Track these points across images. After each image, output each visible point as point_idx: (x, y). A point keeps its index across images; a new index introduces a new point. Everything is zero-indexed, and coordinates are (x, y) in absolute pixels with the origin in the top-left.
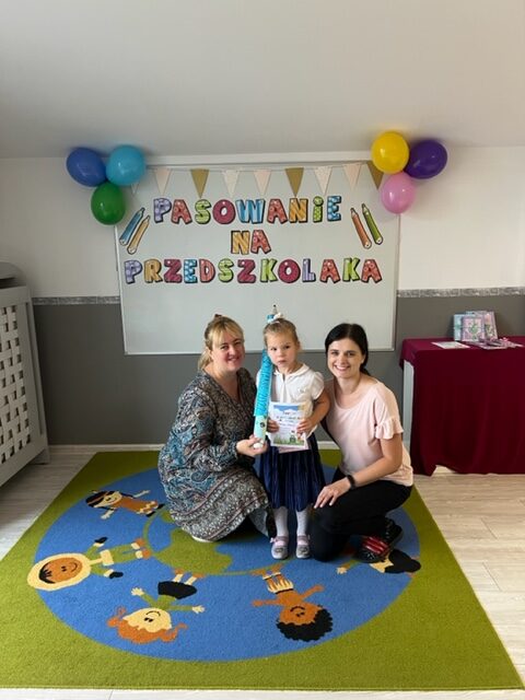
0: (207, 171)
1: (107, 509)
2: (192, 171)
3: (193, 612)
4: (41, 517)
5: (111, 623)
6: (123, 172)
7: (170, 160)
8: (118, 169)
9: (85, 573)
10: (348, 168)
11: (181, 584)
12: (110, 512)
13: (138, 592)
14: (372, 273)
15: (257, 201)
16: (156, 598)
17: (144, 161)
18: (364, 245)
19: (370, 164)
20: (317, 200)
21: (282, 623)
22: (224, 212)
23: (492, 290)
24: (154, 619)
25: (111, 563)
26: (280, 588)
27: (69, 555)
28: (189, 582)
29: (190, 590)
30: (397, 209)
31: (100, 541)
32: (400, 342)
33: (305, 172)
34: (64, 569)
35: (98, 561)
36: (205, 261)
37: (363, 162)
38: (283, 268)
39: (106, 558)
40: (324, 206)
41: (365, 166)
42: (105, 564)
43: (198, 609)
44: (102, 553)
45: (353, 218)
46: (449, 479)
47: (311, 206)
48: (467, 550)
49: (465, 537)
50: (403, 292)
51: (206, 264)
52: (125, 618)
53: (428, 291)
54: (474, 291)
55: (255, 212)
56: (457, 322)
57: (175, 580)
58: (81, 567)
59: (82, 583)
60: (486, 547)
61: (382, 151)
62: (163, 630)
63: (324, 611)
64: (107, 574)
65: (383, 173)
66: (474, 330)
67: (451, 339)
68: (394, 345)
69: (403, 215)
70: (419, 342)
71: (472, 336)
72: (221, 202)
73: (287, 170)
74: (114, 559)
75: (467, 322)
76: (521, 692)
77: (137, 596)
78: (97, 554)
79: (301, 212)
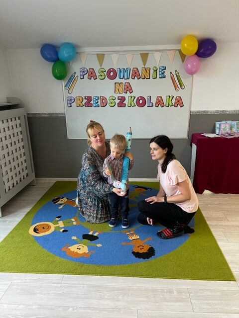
0: (104, 55)
1: (61, 204)
2: (97, 54)
3: (97, 247)
5: (64, 249)
6: (66, 55)
7: (87, 49)
8: (64, 54)
9: (52, 230)
10: (169, 53)
11: (92, 235)
12: (62, 206)
13: (74, 238)
14: (179, 103)
15: (127, 68)
16: (82, 241)
17: (75, 49)
18: (176, 89)
19: (180, 51)
20: (155, 68)
21: (134, 252)
22: (112, 74)
23: (234, 111)
24: (81, 248)
25: (63, 226)
26: (133, 238)
27: (45, 223)
28: (95, 235)
29: (96, 238)
30: (191, 73)
31: (58, 217)
32: (191, 135)
33: (149, 55)
34: (44, 228)
35: (58, 225)
36: (103, 97)
37: (176, 50)
38: (138, 100)
39: (61, 224)
40: (158, 71)
41: (178, 52)
42: (60, 227)
43: (99, 245)
44: (59, 222)
45: (171, 77)
46: (210, 196)
47: (152, 71)
48: (215, 225)
49: (215, 220)
50: (193, 112)
51: (103, 99)
52: (69, 248)
53: (205, 111)
54: (226, 111)
55: (126, 74)
56: (217, 125)
57: (89, 234)
58: (51, 227)
59: (51, 233)
61: (185, 44)
62: (85, 253)
63: (152, 248)
64: (61, 230)
65: (185, 56)
66: (223, 129)
67: (214, 132)
68: (188, 136)
69: (194, 75)
70: (199, 135)
71: (224, 132)
72: (110, 69)
73: (141, 54)
74: (64, 225)
75: (222, 125)
76: (234, 282)
77: (74, 239)
78: (57, 222)
79: (147, 74)
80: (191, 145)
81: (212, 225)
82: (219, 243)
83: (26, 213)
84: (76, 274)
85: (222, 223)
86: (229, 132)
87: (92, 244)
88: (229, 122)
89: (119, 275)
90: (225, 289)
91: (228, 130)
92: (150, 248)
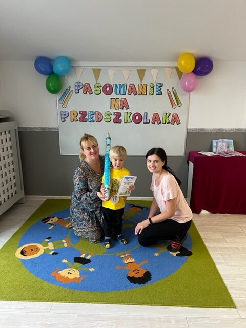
0: (100, 70)
1: (51, 224)
2: (93, 69)
3: (89, 271)
4: (21, 227)
5: (52, 274)
6: (61, 69)
7: (83, 64)
8: (59, 67)
9: (41, 252)
10: (166, 70)
11: (84, 258)
12: (53, 226)
13: (65, 261)
14: (176, 120)
15: (123, 84)
16: (73, 264)
17: (70, 64)
18: (173, 106)
19: (177, 68)
20: (151, 85)
21: (129, 277)
22: (108, 89)
23: (231, 129)
24: (72, 273)
25: (52, 248)
26: (128, 261)
27: (34, 244)
28: (88, 258)
29: (88, 261)
30: (188, 90)
31: (48, 238)
32: (187, 153)
33: (146, 71)
35: (47, 247)
36: (98, 112)
37: (173, 67)
38: (134, 116)
39: (51, 246)
40: (155, 88)
41: (175, 69)
42: (50, 249)
43: (92, 270)
44: (49, 244)
45: (168, 94)
46: (207, 216)
47: (149, 87)
48: (214, 247)
49: (213, 242)
50: (190, 130)
51: (99, 114)
52: (59, 272)
53: (201, 129)
54: (223, 130)
55: (122, 90)
56: (214, 144)
57: (81, 256)
58: (39, 249)
59: (40, 256)
60: (222, 246)
61: (182, 62)
62: (76, 278)
63: (148, 272)
64: (51, 253)
65: (182, 73)
66: (223, 148)
67: (211, 150)
68: (185, 154)
69: (191, 93)
70: (197, 153)
71: (221, 151)
72: (106, 84)
73: (138, 70)
74: (54, 246)
75: (219, 144)
76: (234, 309)
77: (64, 263)
78: (46, 244)
79: (144, 90)
80: (188, 163)
81: (210, 247)
82: (218, 267)
83: (12, 234)
84: (66, 301)
85: (221, 245)
86: (226, 151)
87: (84, 267)
88: (225, 140)
89: (112, 303)
90: (225, 316)
91: (225, 149)
92: (146, 272)
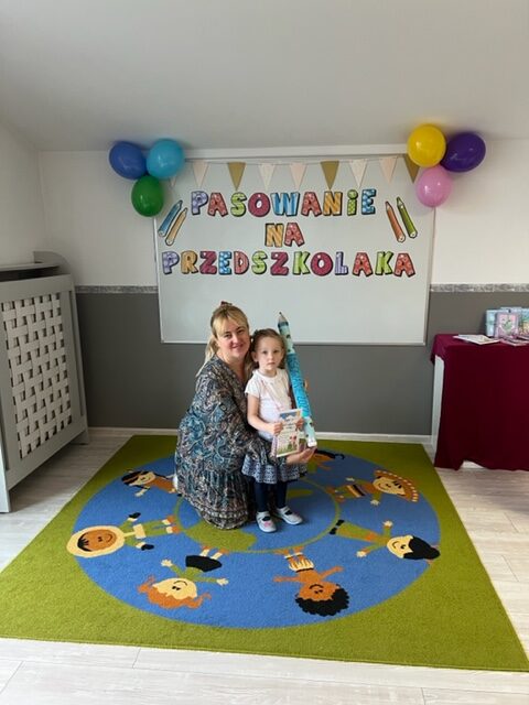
0: (244, 164)
1: (141, 487)
2: (229, 164)
3: (217, 584)
4: (80, 492)
5: (142, 589)
6: (162, 165)
7: (208, 153)
8: (158, 162)
9: (119, 543)
10: (383, 161)
11: (207, 559)
12: (144, 490)
13: (167, 563)
14: (405, 267)
15: (292, 194)
16: (184, 570)
17: (182, 154)
18: (398, 238)
19: (406, 157)
20: (352, 193)
21: (301, 599)
22: (259, 205)
24: (182, 588)
25: (144, 536)
26: (300, 568)
27: (105, 528)
28: (215, 557)
29: (215, 565)
30: (432, 203)
31: (134, 516)
32: (431, 338)
33: (341, 165)
34: (100, 539)
35: (132, 533)
36: (239, 253)
37: (399, 155)
38: (316, 261)
39: (139, 531)
40: (359, 200)
41: (402, 160)
42: (137, 537)
43: (222, 582)
44: (135, 527)
45: (388, 212)
46: (476, 474)
47: (346, 199)
48: (488, 542)
49: (487, 530)
50: (435, 288)
51: (240, 257)
52: (155, 586)
53: (462, 286)
54: (509, 287)
55: (289, 205)
56: (491, 316)
57: (202, 555)
58: (116, 538)
59: (116, 552)
61: (418, 144)
62: (189, 598)
63: (342, 590)
64: (139, 546)
65: (418, 167)
66: (504, 326)
67: (483, 331)
68: (426, 340)
69: (438, 209)
70: (450, 337)
71: (504, 332)
72: (256, 195)
73: (322, 163)
74: (146, 533)
75: (501, 317)
77: (166, 567)
78: (130, 527)
79: (335, 205)
80: (433, 360)
81: (480, 542)
82: (496, 584)
83: (62, 506)
84: (167, 646)
85: (504, 538)
86: (517, 332)
87: (207, 577)
88: (515, 310)
89: (264, 652)
91: (514, 328)
92: (337, 591)
